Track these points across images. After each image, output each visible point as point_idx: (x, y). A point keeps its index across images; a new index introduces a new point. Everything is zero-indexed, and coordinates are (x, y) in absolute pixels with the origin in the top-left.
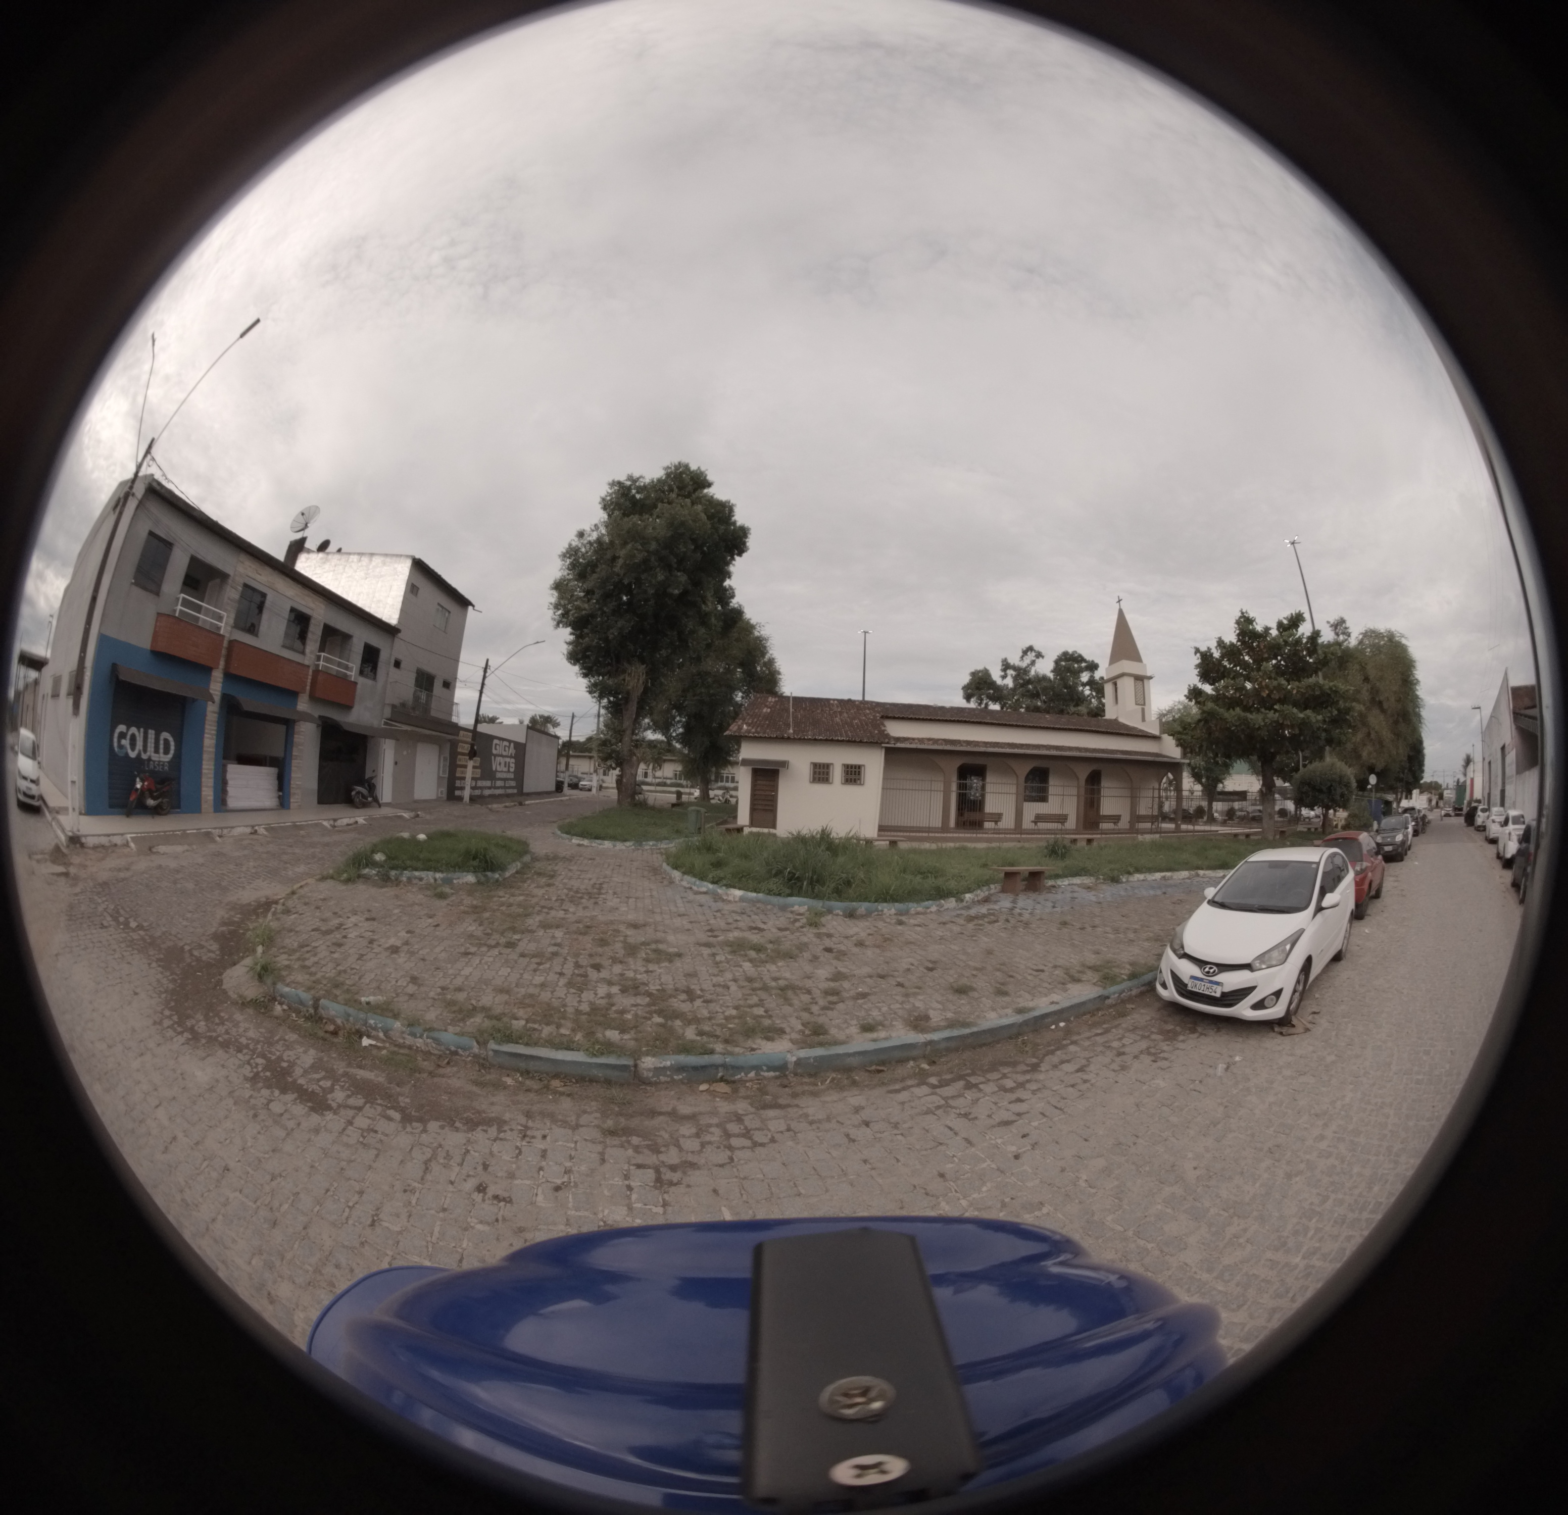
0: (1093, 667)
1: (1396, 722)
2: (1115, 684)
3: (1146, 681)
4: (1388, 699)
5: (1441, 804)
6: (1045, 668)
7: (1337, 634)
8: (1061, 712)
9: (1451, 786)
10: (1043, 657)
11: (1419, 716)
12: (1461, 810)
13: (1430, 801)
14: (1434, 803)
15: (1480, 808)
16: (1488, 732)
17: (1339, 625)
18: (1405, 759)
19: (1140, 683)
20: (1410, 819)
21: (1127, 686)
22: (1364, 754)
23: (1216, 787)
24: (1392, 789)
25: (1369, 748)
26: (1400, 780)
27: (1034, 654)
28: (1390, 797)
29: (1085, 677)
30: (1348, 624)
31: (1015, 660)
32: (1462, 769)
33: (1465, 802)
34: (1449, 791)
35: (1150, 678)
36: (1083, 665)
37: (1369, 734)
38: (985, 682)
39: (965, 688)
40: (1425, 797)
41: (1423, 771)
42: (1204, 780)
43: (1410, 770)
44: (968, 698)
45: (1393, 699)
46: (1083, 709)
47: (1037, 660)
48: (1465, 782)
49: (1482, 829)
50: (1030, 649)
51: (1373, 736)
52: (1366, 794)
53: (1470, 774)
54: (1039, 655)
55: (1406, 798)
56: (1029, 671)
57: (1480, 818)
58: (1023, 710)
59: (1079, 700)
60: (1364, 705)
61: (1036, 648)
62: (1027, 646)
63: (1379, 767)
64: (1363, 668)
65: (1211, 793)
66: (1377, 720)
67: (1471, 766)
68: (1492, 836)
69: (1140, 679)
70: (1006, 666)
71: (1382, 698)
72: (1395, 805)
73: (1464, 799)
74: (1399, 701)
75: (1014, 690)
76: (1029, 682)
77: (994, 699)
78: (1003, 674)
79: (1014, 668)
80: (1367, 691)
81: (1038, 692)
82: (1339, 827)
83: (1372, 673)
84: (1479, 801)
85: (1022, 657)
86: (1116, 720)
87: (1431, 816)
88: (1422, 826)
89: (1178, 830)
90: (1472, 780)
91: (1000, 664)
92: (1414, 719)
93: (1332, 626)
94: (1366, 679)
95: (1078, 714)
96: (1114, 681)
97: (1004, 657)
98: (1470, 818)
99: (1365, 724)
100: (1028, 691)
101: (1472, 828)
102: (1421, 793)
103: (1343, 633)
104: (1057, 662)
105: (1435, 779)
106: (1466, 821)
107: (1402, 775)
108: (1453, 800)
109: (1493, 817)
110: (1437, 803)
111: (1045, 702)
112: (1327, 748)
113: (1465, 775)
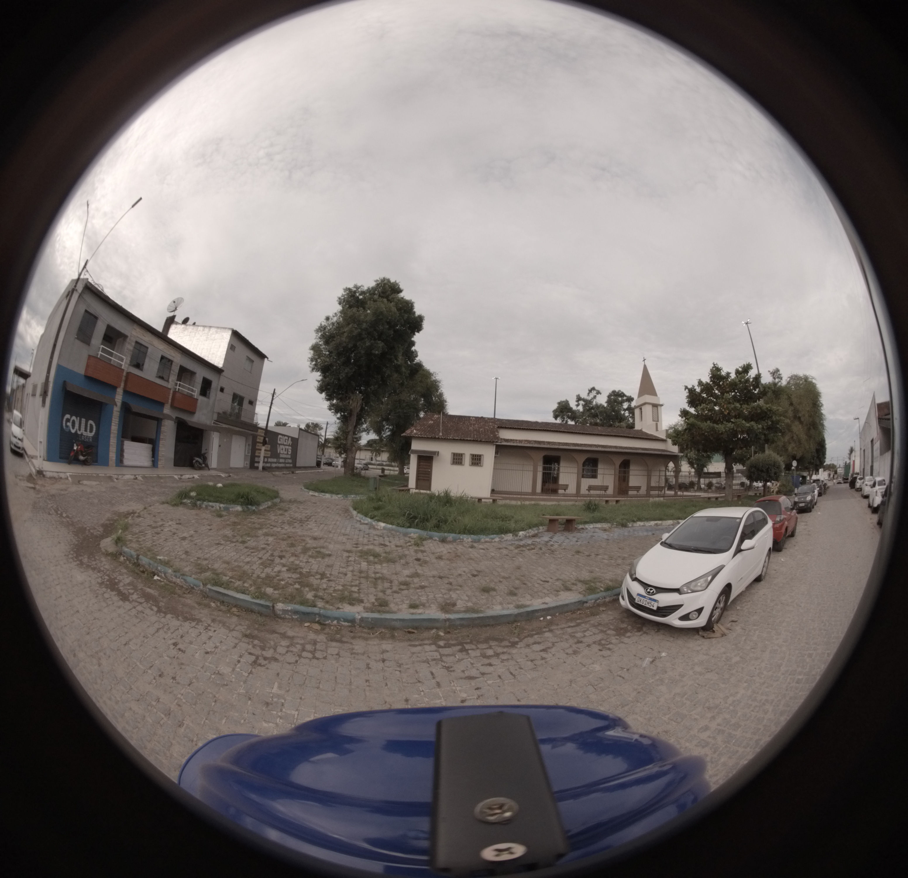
0: (630, 399)
1: (809, 429)
2: (641, 409)
3: (659, 407)
4: (804, 415)
5: (836, 476)
6: (602, 400)
7: (774, 378)
8: (611, 426)
9: (841, 466)
10: (601, 394)
11: (823, 425)
12: (847, 479)
13: (829, 475)
14: (832, 476)
15: (859, 477)
16: (863, 433)
17: (775, 373)
18: (815, 451)
19: (656, 408)
20: (816, 486)
21: (648, 410)
22: (790, 449)
23: (702, 470)
24: (807, 469)
25: (793, 445)
26: (812, 464)
27: (595, 392)
28: (805, 474)
29: (625, 405)
30: (781, 372)
31: (584, 395)
32: (848, 456)
33: (850, 475)
34: (840, 469)
35: (662, 405)
36: (625, 398)
37: (792, 437)
38: (566, 408)
39: (555, 411)
40: (826, 473)
41: (825, 458)
42: (695, 466)
43: (818, 457)
44: (556, 417)
45: (807, 415)
46: (623, 424)
47: (597, 396)
48: (850, 463)
49: (860, 490)
50: (593, 389)
51: (795, 438)
52: (791, 472)
53: (853, 458)
54: (599, 393)
55: (816, 474)
56: (592, 402)
57: (858, 484)
58: (588, 425)
59: (622, 419)
60: (790, 419)
61: (597, 388)
62: (592, 387)
63: (799, 456)
64: (789, 398)
65: (700, 473)
66: (797, 429)
67: (853, 454)
68: (865, 494)
69: (656, 406)
70: (579, 399)
71: (800, 415)
72: (808, 478)
73: (849, 473)
74: (810, 416)
75: (583, 413)
76: (592, 408)
77: (573, 418)
78: (577, 403)
79: (584, 400)
80: (792, 411)
81: (597, 414)
82: (775, 492)
83: (795, 400)
84: (858, 474)
85: (589, 394)
86: (641, 430)
87: (829, 484)
88: (823, 490)
89: (676, 495)
90: (854, 461)
91: (576, 397)
92: (820, 427)
93: (771, 373)
94: (791, 404)
95: (620, 427)
96: (640, 407)
97: (577, 394)
98: (852, 484)
99: (790, 431)
100: (592, 414)
101: (854, 490)
102: (824, 470)
103: (778, 378)
104: (609, 397)
105: (832, 463)
106: (850, 485)
107: (812, 461)
108: (843, 474)
109: (866, 483)
110: (834, 476)
111: (601, 420)
112: (766, 445)
113: (850, 459)
